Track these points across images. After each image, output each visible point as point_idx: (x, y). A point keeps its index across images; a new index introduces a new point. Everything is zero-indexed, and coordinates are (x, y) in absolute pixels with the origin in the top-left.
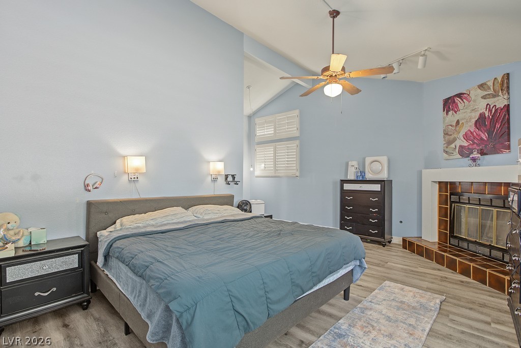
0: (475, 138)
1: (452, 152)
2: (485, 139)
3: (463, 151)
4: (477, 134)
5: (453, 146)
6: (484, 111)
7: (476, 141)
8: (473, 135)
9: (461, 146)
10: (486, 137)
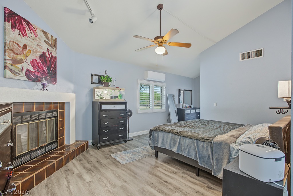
0: (39, 68)
1: (19, 72)
2: (46, 72)
3: (30, 75)
4: (41, 66)
5: (20, 66)
6: (46, 52)
7: (40, 71)
8: (38, 65)
9: (28, 70)
10: (47, 71)
